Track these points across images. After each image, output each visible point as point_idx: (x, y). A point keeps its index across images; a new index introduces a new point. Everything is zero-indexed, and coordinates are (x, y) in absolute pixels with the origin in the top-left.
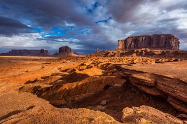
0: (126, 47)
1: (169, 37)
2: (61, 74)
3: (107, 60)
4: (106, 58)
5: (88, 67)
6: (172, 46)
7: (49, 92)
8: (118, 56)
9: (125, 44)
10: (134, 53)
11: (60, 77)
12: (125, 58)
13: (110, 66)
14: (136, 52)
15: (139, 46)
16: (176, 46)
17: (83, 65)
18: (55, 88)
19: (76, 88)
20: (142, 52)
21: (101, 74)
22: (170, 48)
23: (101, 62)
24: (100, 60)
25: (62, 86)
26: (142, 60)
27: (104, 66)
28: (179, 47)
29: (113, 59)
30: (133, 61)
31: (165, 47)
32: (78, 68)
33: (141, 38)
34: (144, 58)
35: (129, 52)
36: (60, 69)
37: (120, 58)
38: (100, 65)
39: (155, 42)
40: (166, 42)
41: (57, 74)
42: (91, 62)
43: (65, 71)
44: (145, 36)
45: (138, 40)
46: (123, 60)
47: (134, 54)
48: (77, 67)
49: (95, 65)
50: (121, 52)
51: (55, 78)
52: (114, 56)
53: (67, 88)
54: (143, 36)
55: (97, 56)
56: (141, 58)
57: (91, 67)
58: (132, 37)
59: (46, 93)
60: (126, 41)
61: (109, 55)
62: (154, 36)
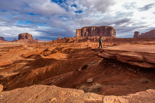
0: (82, 35)
1: (110, 28)
2: (25, 60)
3: (68, 45)
4: (67, 44)
5: (53, 52)
6: (112, 35)
7: (16, 80)
8: (77, 42)
9: (82, 32)
10: (88, 39)
11: (25, 63)
12: (82, 44)
13: (72, 50)
14: (90, 39)
15: (91, 34)
16: (114, 35)
17: (47, 50)
18: (23, 75)
19: (46, 72)
20: (93, 39)
21: (66, 57)
22: (110, 36)
23: (64, 48)
24: (62, 46)
25: (30, 72)
26: (94, 45)
27: (67, 51)
28: (115, 35)
29: (73, 45)
30: (88, 45)
31: (108, 36)
32: (43, 53)
33: (93, 28)
34: (95, 43)
35: (85, 39)
36: (22, 56)
37: (79, 44)
38: (63, 50)
39: (102, 31)
40: (108, 32)
41: (21, 61)
42: (54, 48)
43: (29, 57)
44: (96, 27)
45: (91, 29)
46: (81, 45)
47: (89, 41)
48: (41, 53)
49: (59, 50)
50: (79, 38)
51: (19, 65)
52: (73, 42)
53: (37, 73)
54: (94, 27)
55: (59, 42)
56: (93, 43)
57: (55, 52)
58: (86, 27)
59: (11, 82)
60: (82, 30)
61: (69, 41)
62: (101, 27)
